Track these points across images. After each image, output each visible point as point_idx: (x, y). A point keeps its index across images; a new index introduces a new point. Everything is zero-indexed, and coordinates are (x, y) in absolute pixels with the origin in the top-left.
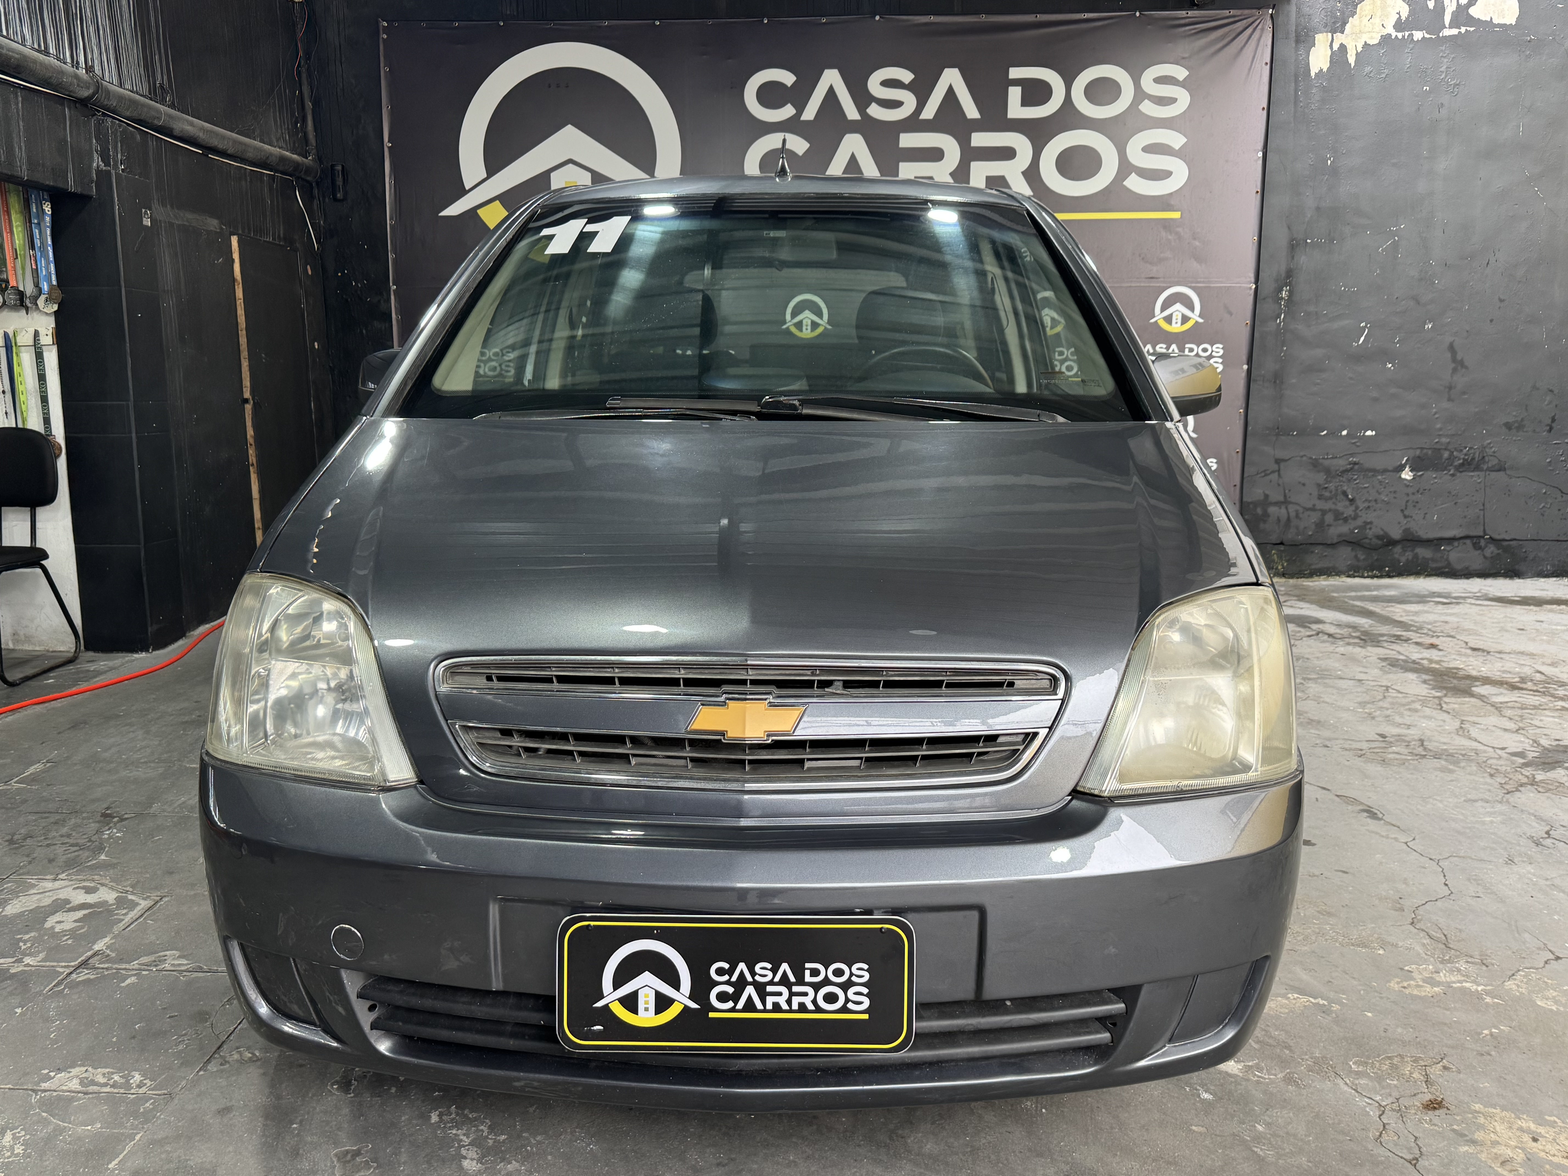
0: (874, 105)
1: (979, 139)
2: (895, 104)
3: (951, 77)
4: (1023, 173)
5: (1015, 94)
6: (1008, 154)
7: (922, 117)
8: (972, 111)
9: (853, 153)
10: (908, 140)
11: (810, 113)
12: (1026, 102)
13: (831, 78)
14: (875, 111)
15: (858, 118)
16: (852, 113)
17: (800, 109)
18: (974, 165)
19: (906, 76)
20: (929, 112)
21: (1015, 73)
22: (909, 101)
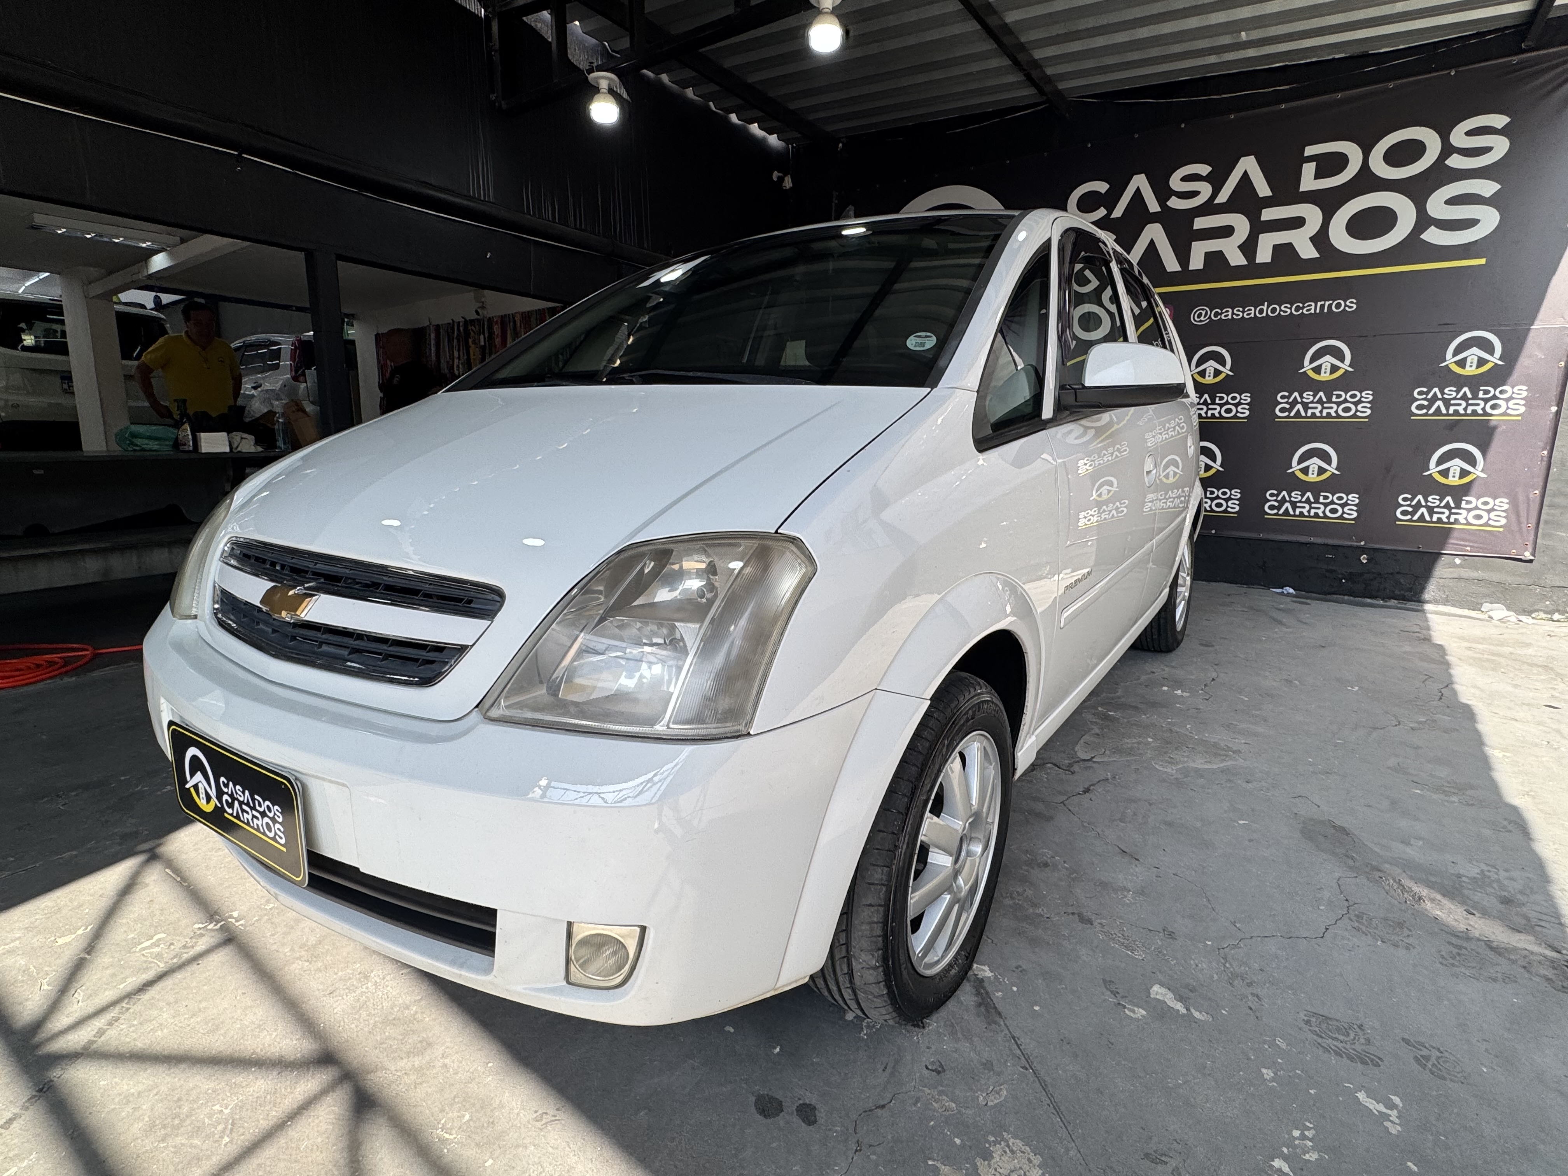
0: (1173, 197)
1: (1268, 214)
2: (1195, 194)
3: (1248, 165)
4: (1311, 239)
5: (1309, 169)
6: (1298, 223)
7: (1216, 202)
8: (1263, 189)
9: (1152, 240)
10: (1200, 223)
11: (1118, 212)
12: (1318, 175)
13: (1140, 181)
14: (1174, 203)
15: (1159, 210)
16: (1153, 206)
17: (1110, 209)
18: (1262, 237)
19: (1204, 169)
20: (1223, 197)
21: (1310, 151)
22: (1206, 190)
